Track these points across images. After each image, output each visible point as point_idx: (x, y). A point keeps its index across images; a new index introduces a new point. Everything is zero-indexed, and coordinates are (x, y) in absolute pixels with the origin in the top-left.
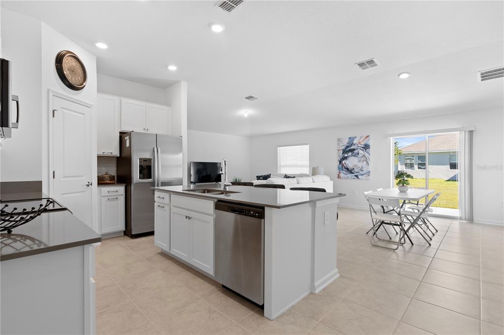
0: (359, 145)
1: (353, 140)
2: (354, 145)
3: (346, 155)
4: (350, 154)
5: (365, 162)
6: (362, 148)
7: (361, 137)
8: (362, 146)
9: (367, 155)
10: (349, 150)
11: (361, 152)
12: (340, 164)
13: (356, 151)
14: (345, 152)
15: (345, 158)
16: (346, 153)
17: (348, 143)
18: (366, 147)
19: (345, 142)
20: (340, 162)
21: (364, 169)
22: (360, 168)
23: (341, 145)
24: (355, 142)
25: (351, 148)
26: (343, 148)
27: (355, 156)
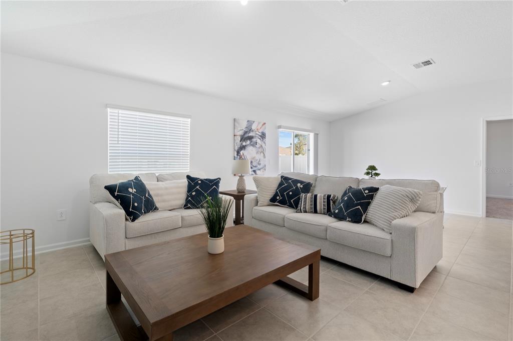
0: (257, 133)
1: (252, 124)
2: (252, 131)
3: (244, 144)
4: (248, 142)
5: (262, 154)
6: (260, 136)
7: (259, 123)
8: (260, 134)
9: (263, 145)
10: (246, 137)
11: (259, 141)
12: (237, 155)
13: (254, 140)
14: (244, 138)
15: (243, 148)
16: (244, 140)
17: (247, 127)
18: (263, 136)
19: (243, 125)
20: (238, 153)
21: (261, 162)
22: (258, 160)
23: (239, 129)
24: (254, 127)
25: (250, 135)
26: (241, 133)
27: (253, 145)
